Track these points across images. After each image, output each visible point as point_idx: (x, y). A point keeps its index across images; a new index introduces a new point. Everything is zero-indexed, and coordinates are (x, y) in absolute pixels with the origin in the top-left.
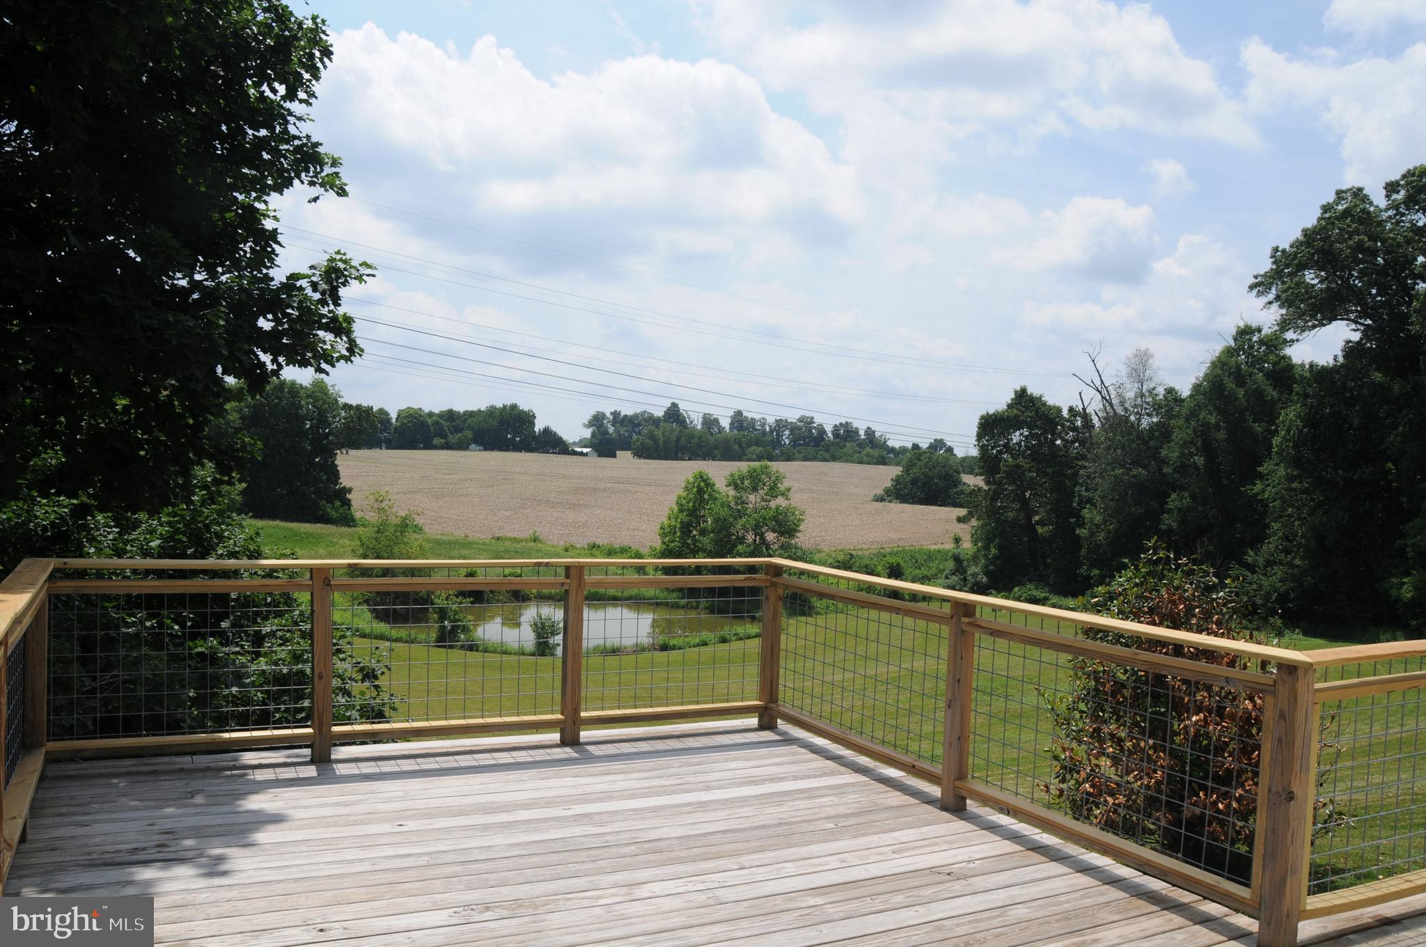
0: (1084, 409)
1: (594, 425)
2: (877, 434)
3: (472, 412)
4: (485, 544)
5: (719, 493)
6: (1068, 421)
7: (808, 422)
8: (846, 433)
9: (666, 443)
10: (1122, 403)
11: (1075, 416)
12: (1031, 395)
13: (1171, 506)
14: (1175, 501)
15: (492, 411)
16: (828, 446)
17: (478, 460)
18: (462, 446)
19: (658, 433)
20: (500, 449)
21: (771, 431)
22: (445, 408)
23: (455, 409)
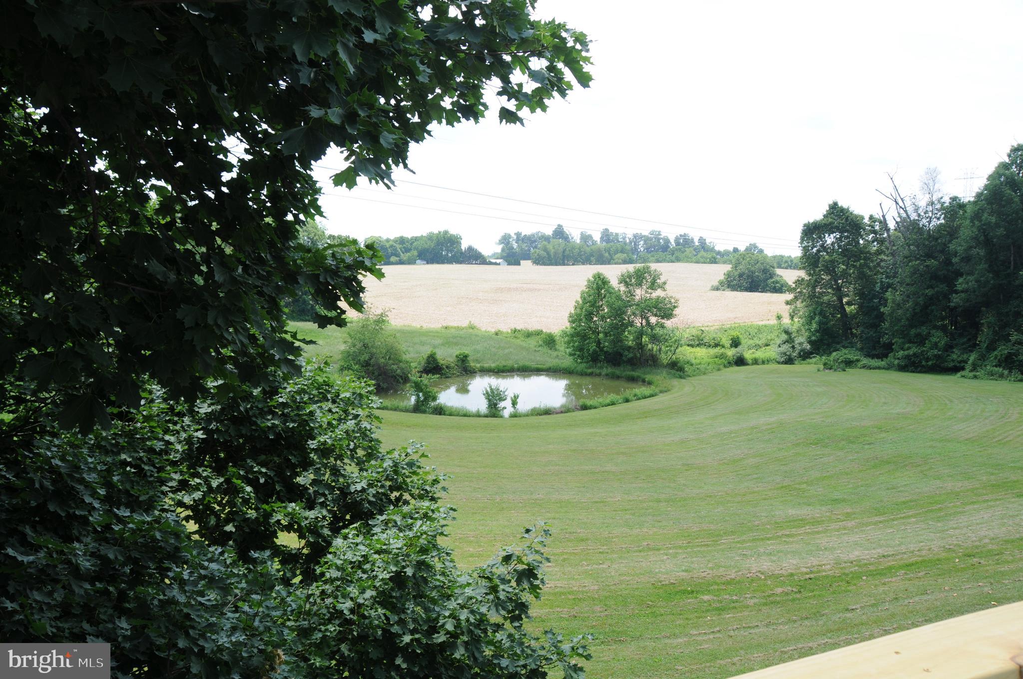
0: (884, 216)
1: (503, 243)
2: (708, 241)
3: (416, 237)
4: (437, 332)
5: (614, 289)
6: (869, 226)
7: (657, 235)
8: (684, 242)
9: (555, 253)
10: (916, 210)
11: (874, 222)
12: (842, 207)
13: (959, 288)
14: (961, 283)
15: (430, 237)
16: (673, 251)
17: (422, 270)
18: (411, 262)
19: (550, 247)
20: (438, 263)
21: (631, 242)
22: (398, 235)
23: (405, 235)
